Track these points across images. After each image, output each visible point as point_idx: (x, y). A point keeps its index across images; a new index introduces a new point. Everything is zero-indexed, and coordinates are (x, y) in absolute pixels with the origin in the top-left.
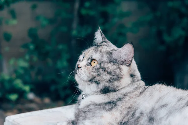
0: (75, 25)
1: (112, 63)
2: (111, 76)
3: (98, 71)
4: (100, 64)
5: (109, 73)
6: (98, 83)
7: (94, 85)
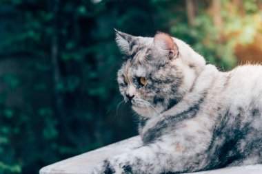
0: (57, 77)
1: (161, 68)
2: (170, 84)
3: (154, 88)
4: (151, 79)
5: (167, 81)
6: (161, 100)
7: (159, 104)
